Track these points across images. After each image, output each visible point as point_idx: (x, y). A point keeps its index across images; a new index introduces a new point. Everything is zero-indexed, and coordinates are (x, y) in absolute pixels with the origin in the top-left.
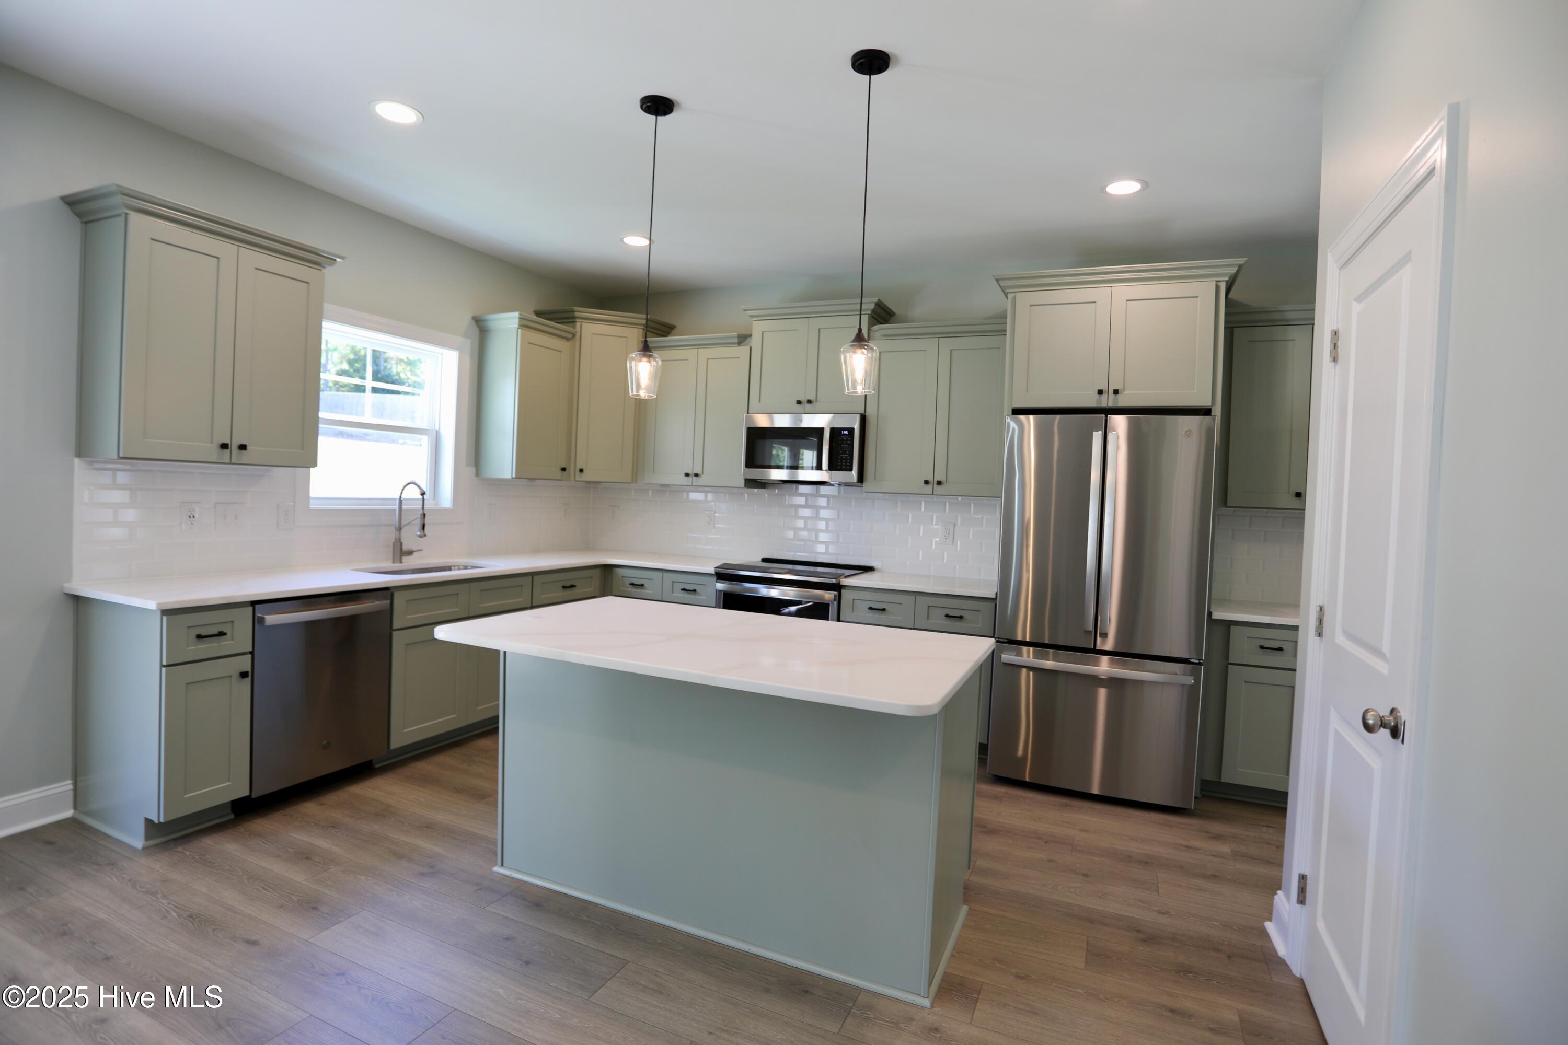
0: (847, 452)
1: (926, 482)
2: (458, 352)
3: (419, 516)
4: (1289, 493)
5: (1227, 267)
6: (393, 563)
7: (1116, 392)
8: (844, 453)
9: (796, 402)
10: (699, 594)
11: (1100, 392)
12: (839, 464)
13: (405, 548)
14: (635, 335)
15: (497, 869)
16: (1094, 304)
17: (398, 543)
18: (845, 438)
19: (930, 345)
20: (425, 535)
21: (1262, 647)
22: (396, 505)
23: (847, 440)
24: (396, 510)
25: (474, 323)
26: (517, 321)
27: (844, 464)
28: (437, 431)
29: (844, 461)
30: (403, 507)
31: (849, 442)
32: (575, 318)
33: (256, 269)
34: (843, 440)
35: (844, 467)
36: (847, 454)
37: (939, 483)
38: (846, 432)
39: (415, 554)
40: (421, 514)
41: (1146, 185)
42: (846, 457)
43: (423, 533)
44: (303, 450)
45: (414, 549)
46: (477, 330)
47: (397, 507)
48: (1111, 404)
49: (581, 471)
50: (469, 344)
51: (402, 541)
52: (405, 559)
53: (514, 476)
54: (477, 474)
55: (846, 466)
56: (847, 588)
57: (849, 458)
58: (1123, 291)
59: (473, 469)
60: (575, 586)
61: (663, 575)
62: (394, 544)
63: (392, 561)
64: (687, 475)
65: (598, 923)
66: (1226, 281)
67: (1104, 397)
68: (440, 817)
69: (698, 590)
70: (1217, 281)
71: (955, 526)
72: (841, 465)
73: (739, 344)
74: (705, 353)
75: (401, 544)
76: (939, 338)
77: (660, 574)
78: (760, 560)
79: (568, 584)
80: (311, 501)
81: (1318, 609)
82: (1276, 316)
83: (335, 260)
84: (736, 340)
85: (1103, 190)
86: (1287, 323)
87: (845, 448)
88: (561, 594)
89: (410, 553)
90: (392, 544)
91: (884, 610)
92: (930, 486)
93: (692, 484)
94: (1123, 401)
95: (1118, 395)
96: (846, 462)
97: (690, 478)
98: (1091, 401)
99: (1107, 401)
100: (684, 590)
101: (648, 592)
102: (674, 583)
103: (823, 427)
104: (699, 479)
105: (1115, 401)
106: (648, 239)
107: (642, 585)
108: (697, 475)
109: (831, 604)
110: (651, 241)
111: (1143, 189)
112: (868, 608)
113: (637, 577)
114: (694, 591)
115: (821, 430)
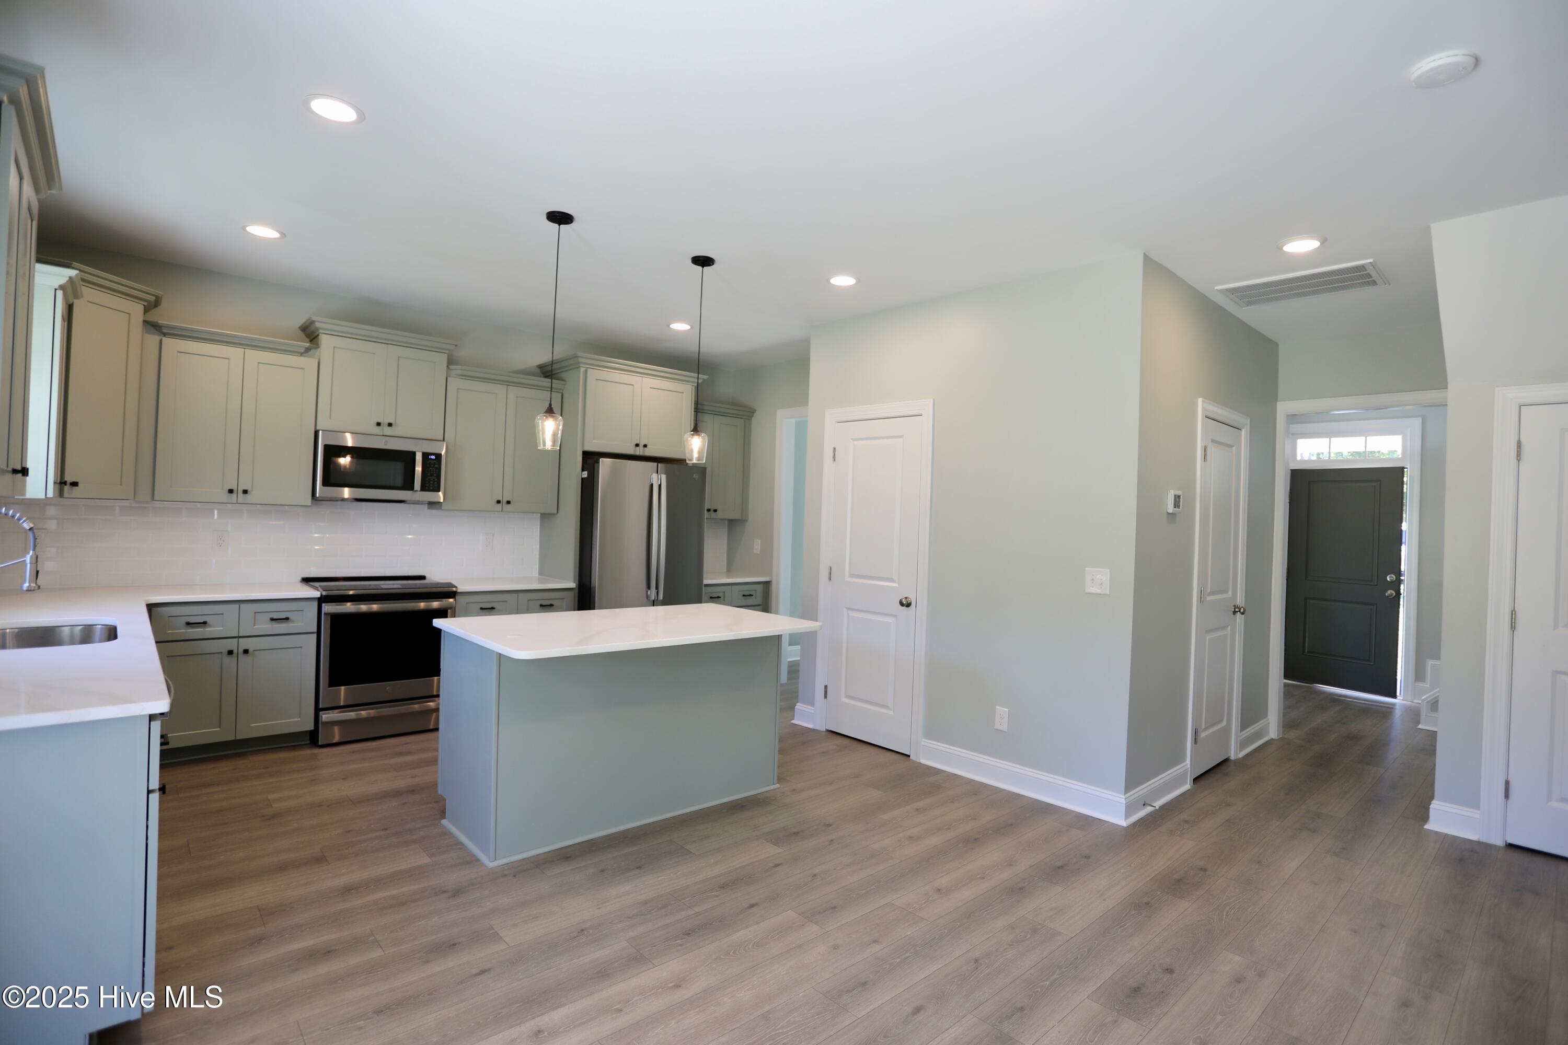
0: (435, 475)
1: (498, 502)
5: (700, 378)
7: (645, 446)
8: (432, 475)
9: (376, 424)
10: (293, 622)
11: (636, 445)
12: (428, 485)
15: (492, 865)
16: (633, 385)
18: (433, 462)
19: (501, 389)
21: (711, 598)
23: (435, 464)
27: (431, 485)
31: (436, 466)
34: (430, 464)
35: (432, 488)
36: (434, 477)
37: (508, 502)
38: (433, 457)
41: (692, 328)
42: (434, 479)
43: (35, 585)
48: (641, 454)
55: (434, 487)
56: (462, 594)
57: (436, 480)
58: (649, 382)
61: (238, 607)
64: (231, 491)
65: (617, 842)
66: (695, 386)
67: (638, 448)
69: (291, 617)
70: (692, 386)
71: (493, 536)
72: (429, 487)
73: (302, 354)
76: (508, 385)
81: (829, 568)
84: (302, 350)
85: (668, 326)
87: (433, 471)
91: (494, 608)
92: (500, 505)
93: (235, 502)
94: (648, 452)
95: (645, 448)
96: (434, 484)
97: (234, 495)
98: (630, 451)
99: (639, 452)
100: (272, 619)
101: (214, 629)
102: (257, 614)
103: (414, 450)
104: (247, 496)
105: (644, 451)
106: (282, 233)
107: (205, 623)
108: (245, 492)
109: (449, 611)
110: (285, 236)
111: (690, 329)
112: (479, 608)
113: (196, 614)
114: (287, 619)
115: (413, 454)
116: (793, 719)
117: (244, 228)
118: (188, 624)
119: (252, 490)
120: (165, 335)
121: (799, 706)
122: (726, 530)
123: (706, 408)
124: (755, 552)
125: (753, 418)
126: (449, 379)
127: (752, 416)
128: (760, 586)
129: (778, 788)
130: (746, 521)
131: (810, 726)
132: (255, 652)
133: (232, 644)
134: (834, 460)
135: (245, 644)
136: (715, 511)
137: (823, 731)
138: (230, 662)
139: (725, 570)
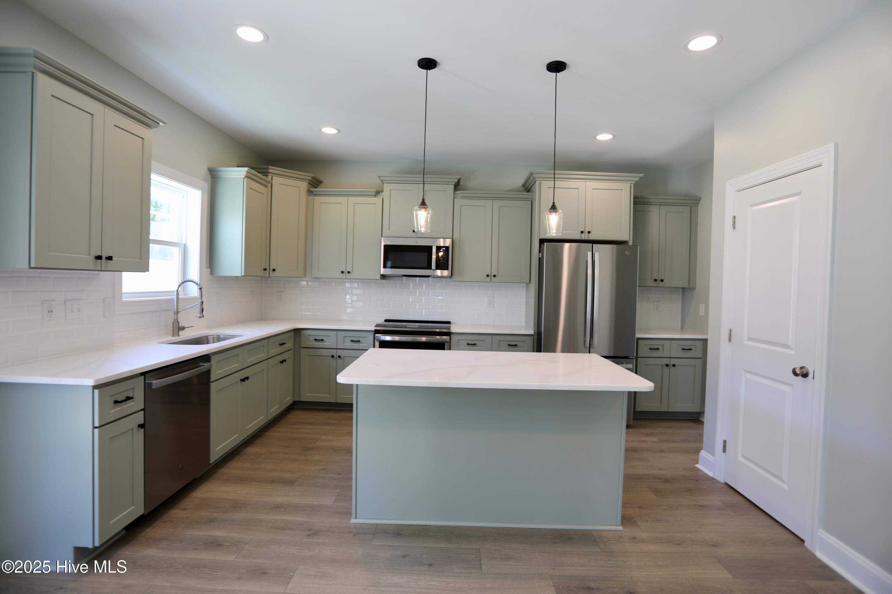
1: (488, 276)
2: (201, 191)
3: (199, 303)
4: (652, 279)
5: (636, 177)
6: (173, 336)
7: (589, 232)
9: (411, 231)
10: (362, 343)
11: (582, 232)
12: (441, 266)
13: (181, 325)
14: (304, 186)
15: (353, 521)
16: (578, 189)
17: (176, 322)
18: (443, 252)
19: (488, 203)
20: (203, 316)
21: (650, 349)
22: (174, 296)
24: (174, 299)
25: (208, 171)
26: (245, 173)
27: (443, 266)
28: (185, 244)
29: (443, 264)
30: (179, 297)
31: (446, 254)
32: (268, 173)
33: (115, 126)
35: (443, 268)
36: (444, 260)
37: (494, 276)
38: (444, 249)
39: (186, 329)
40: (200, 302)
41: (614, 137)
42: (444, 262)
43: (202, 315)
44: (141, 259)
45: (185, 327)
46: (210, 176)
47: (175, 297)
48: (586, 238)
49: (274, 270)
50: (206, 185)
51: (179, 321)
52: (181, 333)
53: (243, 274)
54: (212, 273)
55: (445, 267)
56: (453, 334)
57: (446, 263)
58: (592, 185)
59: (209, 270)
60: (285, 344)
61: (337, 333)
62: (173, 323)
63: (172, 335)
64: (342, 272)
66: (634, 184)
67: (583, 234)
68: (279, 500)
69: (361, 340)
70: (631, 183)
71: (494, 298)
73: (375, 196)
74: (352, 200)
75: (179, 323)
76: (492, 200)
77: (335, 332)
78: (384, 321)
79: (281, 343)
80: (124, 295)
81: (729, 331)
82: (646, 200)
83: (159, 124)
84: (374, 194)
85: (595, 138)
86: (649, 204)
88: (278, 349)
89: (183, 328)
90: (171, 324)
91: (475, 344)
92: (489, 278)
93: (345, 278)
94: (592, 237)
95: (589, 234)
96: (445, 265)
97: (344, 274)
98: (578, 237)
99: (585, 237)
100: (352, 341)
101: (327, 344)
102: (345, 337)
103: (432, 245)
104: (350, 274)
105: (588, 236)
106: (338, 130)
107: (322, 340)
108: (349, 272)
109: (446, 343)
110: (340, 131)
111: (613, 138)
112: (466, 344)
113: (319, 335)
114: (359, 341)
115: (431, 248)
116: (698, 463)
117: (320, 130)
118: (315, 340)
119: (353, 271)
120: (315, 195)
121: (703, 453)
122: (681, 296)
123: (651, 200)
124: (700, 314)
125: (699, 205)
126: (455, 199)
127: (698, 204)
128: (701, 342)
129: (620, 531)
130: (694, 289)
131: (711, 474)
132: (345, 357)
133: (333, 352)
134: (734, 228)
135: (340, 353)
136: (662, 281)
137: (721, 483)
138: (333, 361)
139: (680, 328)
